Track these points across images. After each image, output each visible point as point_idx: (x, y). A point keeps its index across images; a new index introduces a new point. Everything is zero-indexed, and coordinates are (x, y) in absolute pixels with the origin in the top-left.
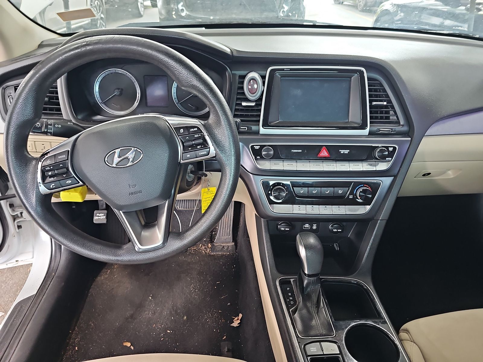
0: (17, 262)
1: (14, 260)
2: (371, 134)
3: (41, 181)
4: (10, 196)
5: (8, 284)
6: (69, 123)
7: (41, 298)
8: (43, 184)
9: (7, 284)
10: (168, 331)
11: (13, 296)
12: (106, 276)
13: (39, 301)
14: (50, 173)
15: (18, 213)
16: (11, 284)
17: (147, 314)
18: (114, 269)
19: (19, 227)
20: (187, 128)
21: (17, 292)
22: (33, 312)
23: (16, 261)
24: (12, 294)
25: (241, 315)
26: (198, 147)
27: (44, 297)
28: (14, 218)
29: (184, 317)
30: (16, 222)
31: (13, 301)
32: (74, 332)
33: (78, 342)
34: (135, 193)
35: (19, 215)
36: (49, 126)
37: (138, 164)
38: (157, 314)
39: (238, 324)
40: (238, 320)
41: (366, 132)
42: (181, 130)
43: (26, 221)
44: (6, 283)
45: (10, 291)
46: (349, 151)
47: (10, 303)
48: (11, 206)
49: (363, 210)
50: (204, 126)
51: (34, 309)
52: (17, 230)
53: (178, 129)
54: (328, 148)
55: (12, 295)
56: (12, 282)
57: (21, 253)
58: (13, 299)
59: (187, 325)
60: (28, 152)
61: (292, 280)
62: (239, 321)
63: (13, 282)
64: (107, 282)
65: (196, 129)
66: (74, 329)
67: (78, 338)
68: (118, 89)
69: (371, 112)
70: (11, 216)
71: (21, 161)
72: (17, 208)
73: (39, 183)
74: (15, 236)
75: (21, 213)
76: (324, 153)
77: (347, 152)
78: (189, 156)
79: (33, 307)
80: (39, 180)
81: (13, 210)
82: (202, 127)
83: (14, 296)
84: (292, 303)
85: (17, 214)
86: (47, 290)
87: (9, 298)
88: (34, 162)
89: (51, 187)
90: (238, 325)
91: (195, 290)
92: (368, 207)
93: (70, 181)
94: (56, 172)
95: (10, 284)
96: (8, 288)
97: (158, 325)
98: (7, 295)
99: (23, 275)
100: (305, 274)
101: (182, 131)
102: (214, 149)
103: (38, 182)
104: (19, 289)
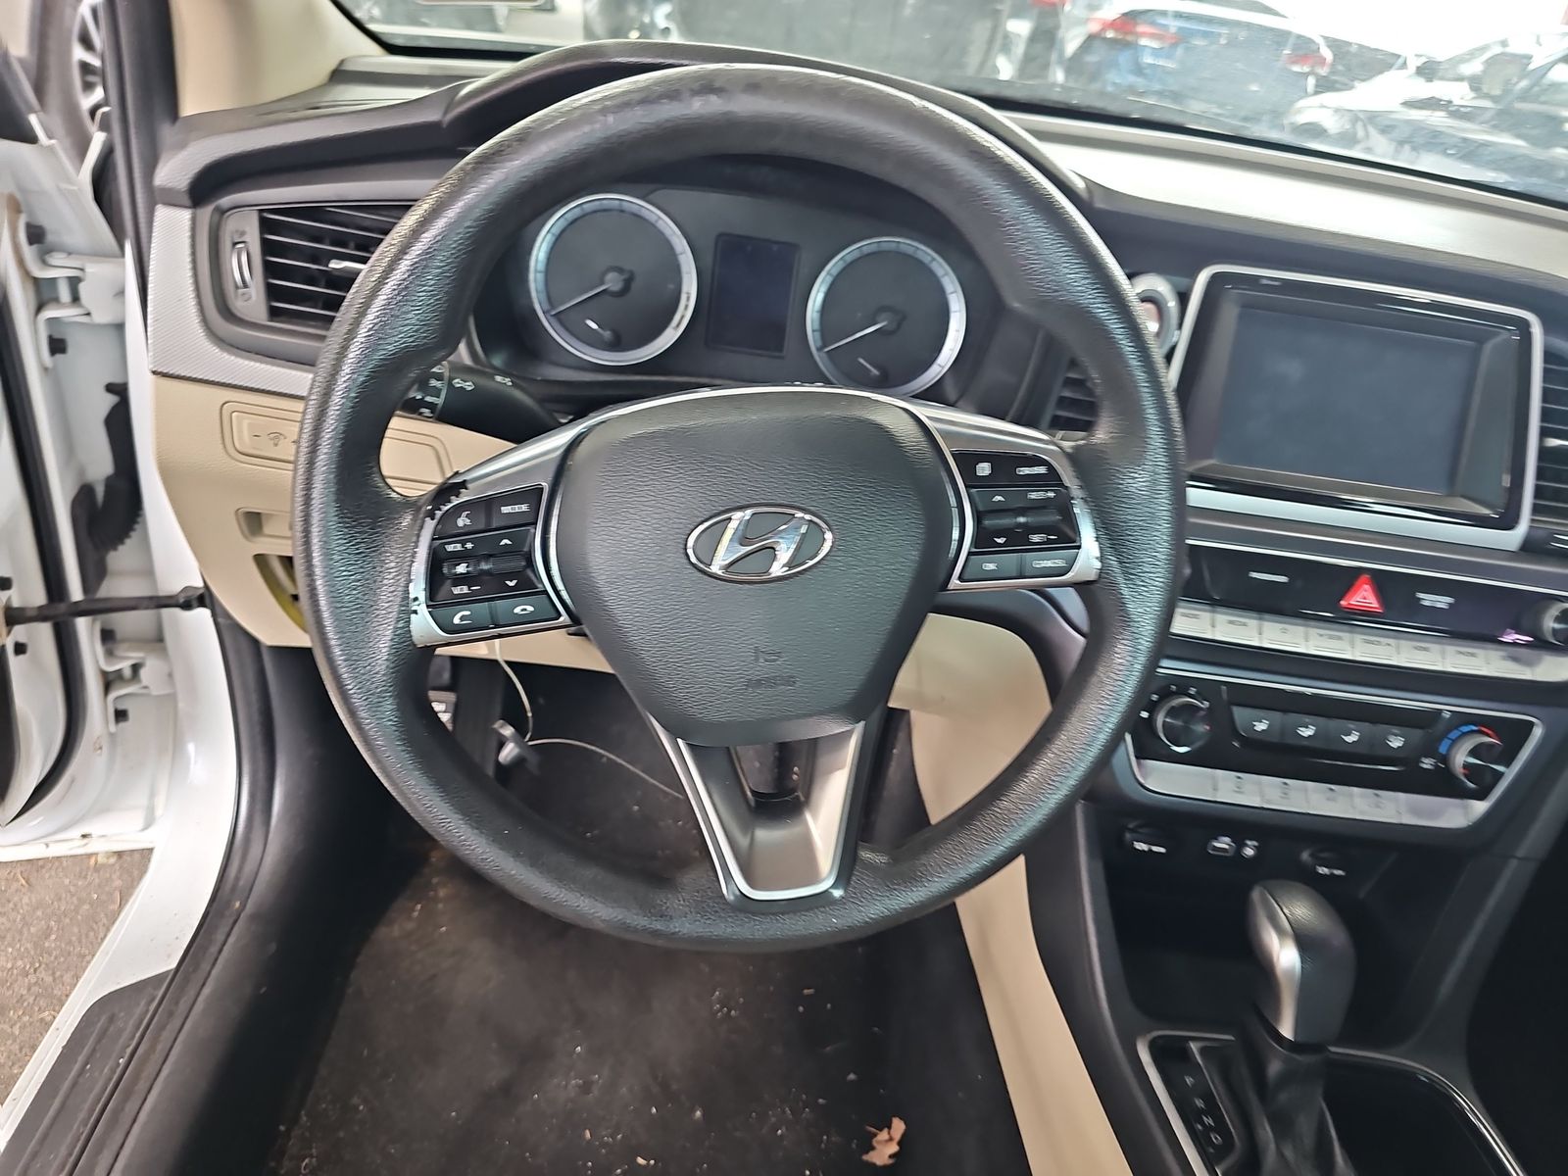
0: (86, 840)
1: (76, 833)
2: (1531, 548)
3: (422, 596)
4: (108, 605)
5: (16, 905)
6: (499, 378)
7: (192, 993)
8: (428, 606)
9: (11, 905)
10: (640, 1161)
11: (32, 953)
12: (410, 926)
13: (183, 1006)
14: (461, 569)
15: (124, 666)
16: (25, 907)
17: (562, 1087)
18: (436, 900)
19: (121, 715)
20: (1007, 462)
21: (46, 938)
22: (161, 1047)
23: (84, 836)
24: (29, 945)
25: (898, 1127)
26: (1036, 538)
27: (206, 991)
28: (109, 682)
29: (693, 1111)
30: (112, 695)
31: (32, 970)
32: (296, 1132)
33: (311, 1171)
34: (771, 682)
35: (127, 673)
36: (434, 383)
37: (807, 575)
38: (595, 1091)
39: (890, 1157)
40: (890, 1143)
41: (1512, 538)
42: (981, 465)
43: (148, 695)
44: (9, 901)
45: (21, 933)
46: (1449, 600)
47: (20, 978)
48: (107, 636)
49: (1457, 815)
50: (1074, 458)
51: (167, 1035)
52: (113, 727)
53: (967, 461)
54: (1380, 581)
55: (26, 949)
56: (30, 898)
57: (102, 808)
58: (32, 964)
59: (707, 1143)
60: (383, 478)
61: (1194, 1047)
62: (894, 1148)
63: (34, 900)
64: (413, 948)
65: (1042, 470)
66: (295, 1120)
67: (311, 1156)
68: (620, 270)
69: (1540, 474)
70: (99, 673)
71: (359, 506)
72: (125, 645)
73: (416, 599)
74: (101, 748)
75: (136, 668)
76: (1364, 597)
77: (1442, 602)
78: (991, 566)
79: (162, 1028)
80: (418, 589)
81: (110, 654)
82: (1065, 462)
83: (35, 953)
84: (1217, 1139)
85: (120, 670)
86: (214, 964)
87: (15, 958)
88: (406, 520)
89: (456, 620)
90: (891, 1161)
91: (729, 1011)
92: (1480, 807)
93: (530, 609)
94: (485, 566)
95: (22, 908)
96: (15, 921)
97: (604, 1133)
98: (9, 945)
99: (72, 877)
100: (1279, 1038)
101: (984, 469)
102: (1098, 555)
103: (412, 596)
104: (55, 929)
